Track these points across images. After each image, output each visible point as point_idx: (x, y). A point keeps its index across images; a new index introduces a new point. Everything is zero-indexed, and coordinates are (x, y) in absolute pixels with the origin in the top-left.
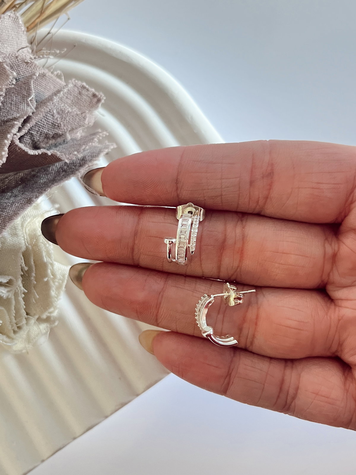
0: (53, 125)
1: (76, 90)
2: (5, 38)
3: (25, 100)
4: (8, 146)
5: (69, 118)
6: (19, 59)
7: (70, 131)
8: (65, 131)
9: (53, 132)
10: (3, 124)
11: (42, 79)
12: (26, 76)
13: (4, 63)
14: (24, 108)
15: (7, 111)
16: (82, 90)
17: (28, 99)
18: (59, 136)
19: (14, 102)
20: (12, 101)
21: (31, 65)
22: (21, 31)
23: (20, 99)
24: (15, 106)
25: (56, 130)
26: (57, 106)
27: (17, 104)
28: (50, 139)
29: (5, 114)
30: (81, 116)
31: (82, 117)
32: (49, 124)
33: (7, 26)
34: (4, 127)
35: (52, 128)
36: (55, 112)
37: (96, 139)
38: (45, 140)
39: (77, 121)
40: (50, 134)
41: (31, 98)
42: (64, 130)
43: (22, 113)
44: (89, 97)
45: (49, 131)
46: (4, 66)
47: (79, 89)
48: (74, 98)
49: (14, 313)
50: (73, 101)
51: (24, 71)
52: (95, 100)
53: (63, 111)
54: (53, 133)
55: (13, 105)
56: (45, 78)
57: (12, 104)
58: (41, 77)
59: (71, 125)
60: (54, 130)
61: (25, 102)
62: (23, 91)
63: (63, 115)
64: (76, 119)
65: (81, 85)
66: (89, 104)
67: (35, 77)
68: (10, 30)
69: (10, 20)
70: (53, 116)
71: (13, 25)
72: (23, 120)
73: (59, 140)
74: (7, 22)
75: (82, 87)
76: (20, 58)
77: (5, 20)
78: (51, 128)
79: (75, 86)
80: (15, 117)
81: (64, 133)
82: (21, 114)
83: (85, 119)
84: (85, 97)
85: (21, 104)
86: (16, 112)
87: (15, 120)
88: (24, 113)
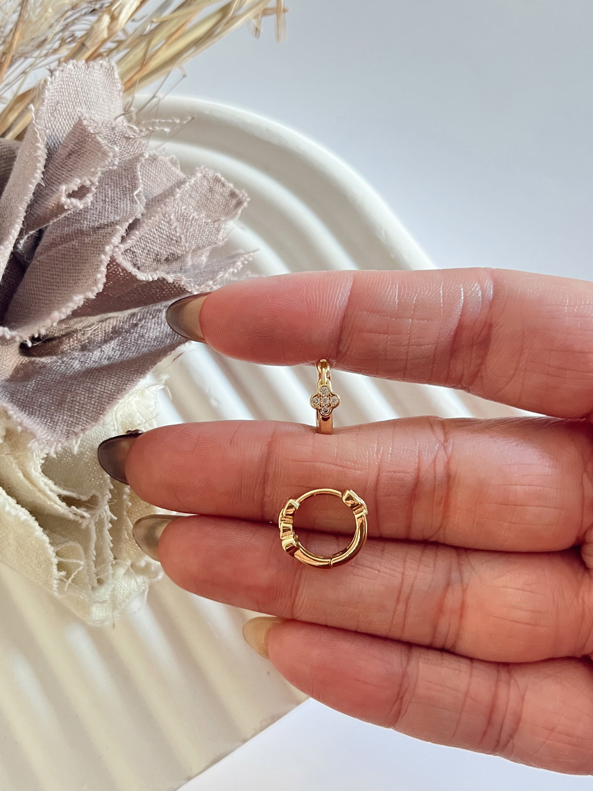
0: (170, 238)
1: (205, 184)
2: (92, 100)
3: (128, 196)
4: (106, 264)
5: (194, 228)
6: (116, 132)
7: (194, 251)
8: (187, 249)
9: (168, 250)
10: (92, 232)
11: (151, 166)
12: (124, 159)
13: (97, 135)
14: (127, 208)
15: (98, 212)
16: (215, 184)
17: (132, 194)
18: (176, 257)
19: (108, 198)
20: (105, 197)
21: (133, 142)
22: (117, 91)
23: (119, 194)
24: (110, 204)
25: (172, 248)
26: (176, 209)
27: (113, 201)
28: (161, 263)
29: (96, 218)
30: (212, 226)
31: (214, 229)
32: (162, 237)
33: (96, 80)
34: (95, 236)
35: (167, 244)
36: (172, 217)
37: (239, 263)
38: (154, 264)
39: (205, 235)
40: (163, 254)
41: (138, 191)
42: (185, 247)
43: (123, 215)
44: (224, 196)
45: (162, 249)
46: (97, 140)
47: (210, 182)
48: (201, 197)
49: (94, 555)
50: (199, 203)
51: (123, 152)
52: (233, 202)
53: (184, 216)
54: (166, 251)
55: (107, 203)
56: (155, 164)
57: (105, 201)
58: (149, 161)
59: (196, 240)
60: (169, 247)
61: (127, 199)
62: (124, 182)
63: (184, 222)
64: (204, 231)
65: (213, 176)
66: (223, 209)
67: (143, 159)
68: (101, 88)
69: (101, 72)
70: (169, 224)
71: (105, 80)
72: (127, 224)
73: (175, 265)
74: (97, 74)
75: (214, 180)
76: (119, 129)
77: (95, 70)
78: (164, 243)
79: (204, 177)
80: (113, 220)
81: (185, 252)
82: (123, 217)
83: (219, 231)
84: (217, 196)
85: (121, 201)
86: (112, 215)
87: (112, 226)
88: (127, 215)
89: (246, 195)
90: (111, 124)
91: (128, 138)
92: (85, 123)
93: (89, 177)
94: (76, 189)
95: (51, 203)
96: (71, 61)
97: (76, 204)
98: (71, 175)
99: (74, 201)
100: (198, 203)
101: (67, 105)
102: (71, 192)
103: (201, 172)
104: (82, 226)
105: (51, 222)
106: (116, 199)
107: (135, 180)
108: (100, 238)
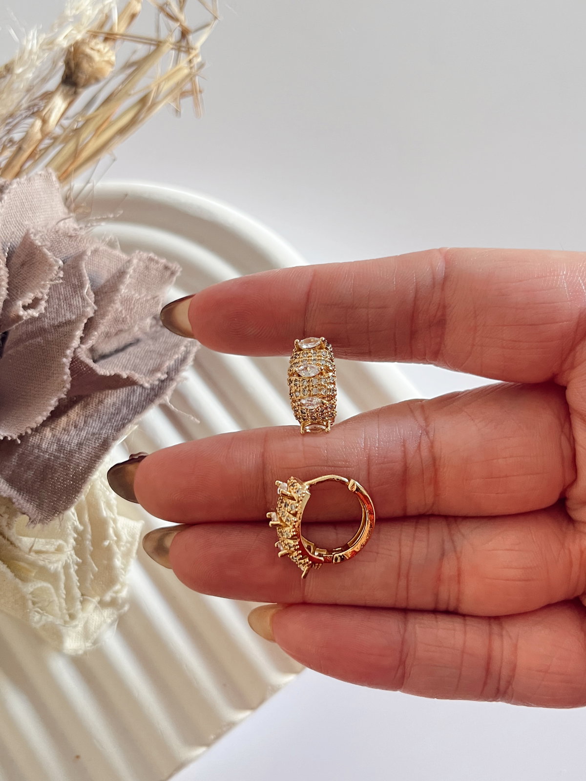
1: (142, 265)
2: (37, 205)
3: (78, 292)
5: (137, 306)
6: (60, 233)
13: (44, 247)
14: (79, 305)
16: (150, 263)
17: (82, 290)
19: (62, 296)
20: (60, 295)
21: (76, 238)
23: (70, 291)
24: (65, 302)
27: (67, 298)
29: (54, 315)
30: (153, 301)
31: (154, 303)
33: (38, 188)
39: (147, 308)
41: (87, 288)
44: (159, 271)
46: (44, 251)
47: (145, 262)
51: (68, 247)
52: (167, 274)
56: (99, 255)
57: (60, 299)
58: (94, 254)
61: (78, 296)
62: (73, 280)
66: (159, 280)
67: (86, 258)
69: (41, 180)
71: (45, 186)
75: (148, 260)
76: (62, 231)
81: (130, 326)
84: (153, 272)
85: (73, 298)
86: (68, 312)
87: (70, 324)
88: (81, 312)
89: (178, 266)
90: (55, 229)
91: (71, 237)
92: (32, 235)
93: (41, 290)
94: (30, 301)
95: (12, 315)
96: (15, 181)
97: (32, 314)
98: (25, 286)
99: (30, 311)
100: (137, 280)
101: (16, 216)
102: (27, 305)
103: (137, 257)
104: (44, 324)
105: (14, 326)
106: (69, 297)
107: (82, 277)
108: (62, 337)
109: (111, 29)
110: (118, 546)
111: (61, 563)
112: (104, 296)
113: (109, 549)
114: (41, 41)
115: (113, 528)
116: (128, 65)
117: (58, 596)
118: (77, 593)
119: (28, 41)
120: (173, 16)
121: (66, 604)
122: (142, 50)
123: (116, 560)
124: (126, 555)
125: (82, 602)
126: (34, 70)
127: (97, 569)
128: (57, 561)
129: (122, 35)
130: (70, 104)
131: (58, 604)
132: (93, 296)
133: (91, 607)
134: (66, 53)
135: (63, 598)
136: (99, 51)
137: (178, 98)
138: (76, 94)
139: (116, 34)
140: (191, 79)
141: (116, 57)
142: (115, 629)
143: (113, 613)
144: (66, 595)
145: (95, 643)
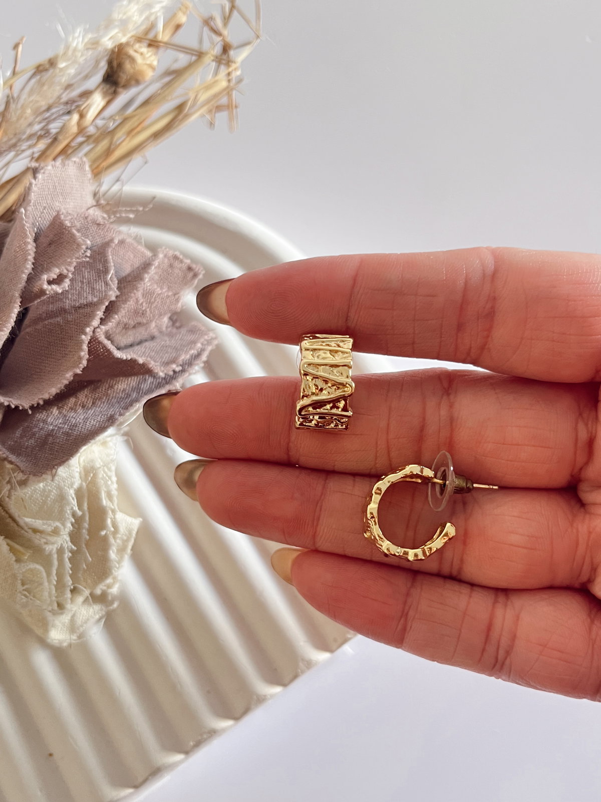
1: (166, 261)
2: (68, 191)
3: (102, 277)
4: (87, 343)
5: (158, 301)
6: (89, 220)
8: (151, 318)
9: (135, 320)
10: (73, 310)
12: (96, 243)
13: (73, 228)
14: (102, 289)
15: (77, 292)
16: (174, 261)
17: (106, 276)
21: (103, 227)
23: (94, 276)
24: (88, 285)
25: (139, 318)
27: (90, 282)
28: (129, 330)
29: (76, 297)
30: (173, 298)
31: (174, 300)
33: (71, 175)
34: (76, 315)
35: (135, 316)
38: (123, 331)
40: (131, 324)
41: (111, 273)
44: (182, 271)
45: (130, 320)
46: (73, 232)
47: (170, 260)
48: (163, 273)
52: (190, 275)
53: (149, 292)
55: (85, 284)
56: (123, 247)
57: (83, 282)
59: (159, 310)
60: (137, 318)
62: (98, 265)
63: (149, 298)
64: (164, 302)
65: (173, 255)
66: (181, 280)
67: (113, 245)
68: (74, 180)
69: (75, 167)
71: (78, 174)
72: (104, 307)
74: (71, 169)
75: (173, 258)
76: (91, 218)
77: (69, 167)
79: (165, 256)
81: (149, 320)
82: (99, 299)
83: (178, 302)
84: (177, 271)
85: (96, 283)
86: (90, 295)
87: (92, 306)
88: (103, 296)
89: (201, 269)
90: (85, 215)
91: (99, 225)
92: (62, 217)
93: (67, 267)
94: (55, 277)
95: (36, 289)
97: (56, 289)
98: (52, 262)
99: (54, 287)
100: (159, 277)
101: (47, 198)
102: (52, 279)
103: (163, 253)
104: (64, 304)
105: (36, 302)
106: (92, 281)
107: (107, 263)
108: (82, 317)
109: (156, 36)
110: (114, 538)
111: (56, 546)
112: (127, 285)
113: (105, 539)
114: (86, 40)
115: (111, 518)
116: (168, 73)
117: (49, 581)
118: (69, 581)
119: (73, 39)
120: (216, 30)
121: (56, 591)
122: (183, 59)
123: (111, 552)
124: (121, 550)
125: (72, 591)
126: (76, 66)
127: (90, 559)
128: (53, 543)
129: (166, 43)
130: (108, 103)
131: (48, 590)
132: (117, 282)
133: (80, 599)
134: (109, 54)
135: (54, 585)
136: (142, 54)
137: (214, 111)
138: (115, 94)
139: (160, 42)
140: (228, 92)
141: (158, 62)
142: (102, 626)
143: (101, 610)
144: (57, 582)
145: (80, 637)
